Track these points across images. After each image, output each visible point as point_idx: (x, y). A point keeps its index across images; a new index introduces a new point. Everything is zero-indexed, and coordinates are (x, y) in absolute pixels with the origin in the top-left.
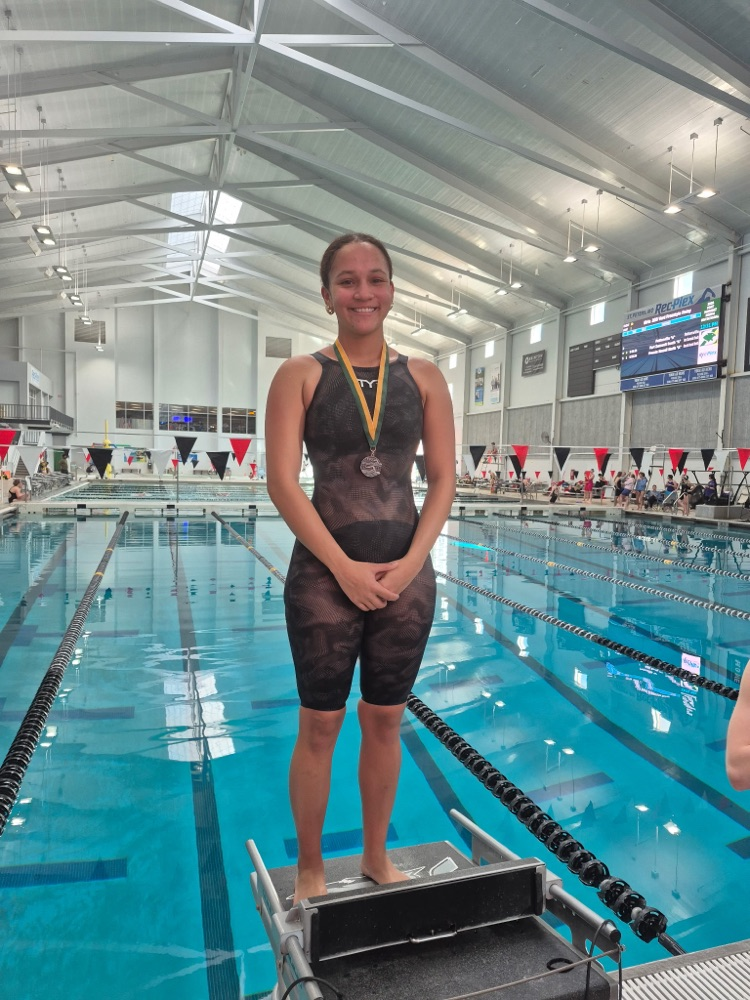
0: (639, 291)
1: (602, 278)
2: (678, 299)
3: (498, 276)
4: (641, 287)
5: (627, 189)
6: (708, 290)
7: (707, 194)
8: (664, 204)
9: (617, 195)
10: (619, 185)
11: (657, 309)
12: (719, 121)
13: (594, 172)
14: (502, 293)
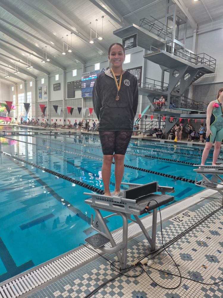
0: (86, 67)
1: (75, 62)
2: (96, 71)
3: (42, 56)
4: (86, 66)
5: (79, 34)
6: (103, 69)
7: (100, 39)
8: (89, 40)
9: (77, 35)
10: (77, 32)
11: (91, 73)
12: (103, 17)
13: (69, 26)
14: (44, 62)
